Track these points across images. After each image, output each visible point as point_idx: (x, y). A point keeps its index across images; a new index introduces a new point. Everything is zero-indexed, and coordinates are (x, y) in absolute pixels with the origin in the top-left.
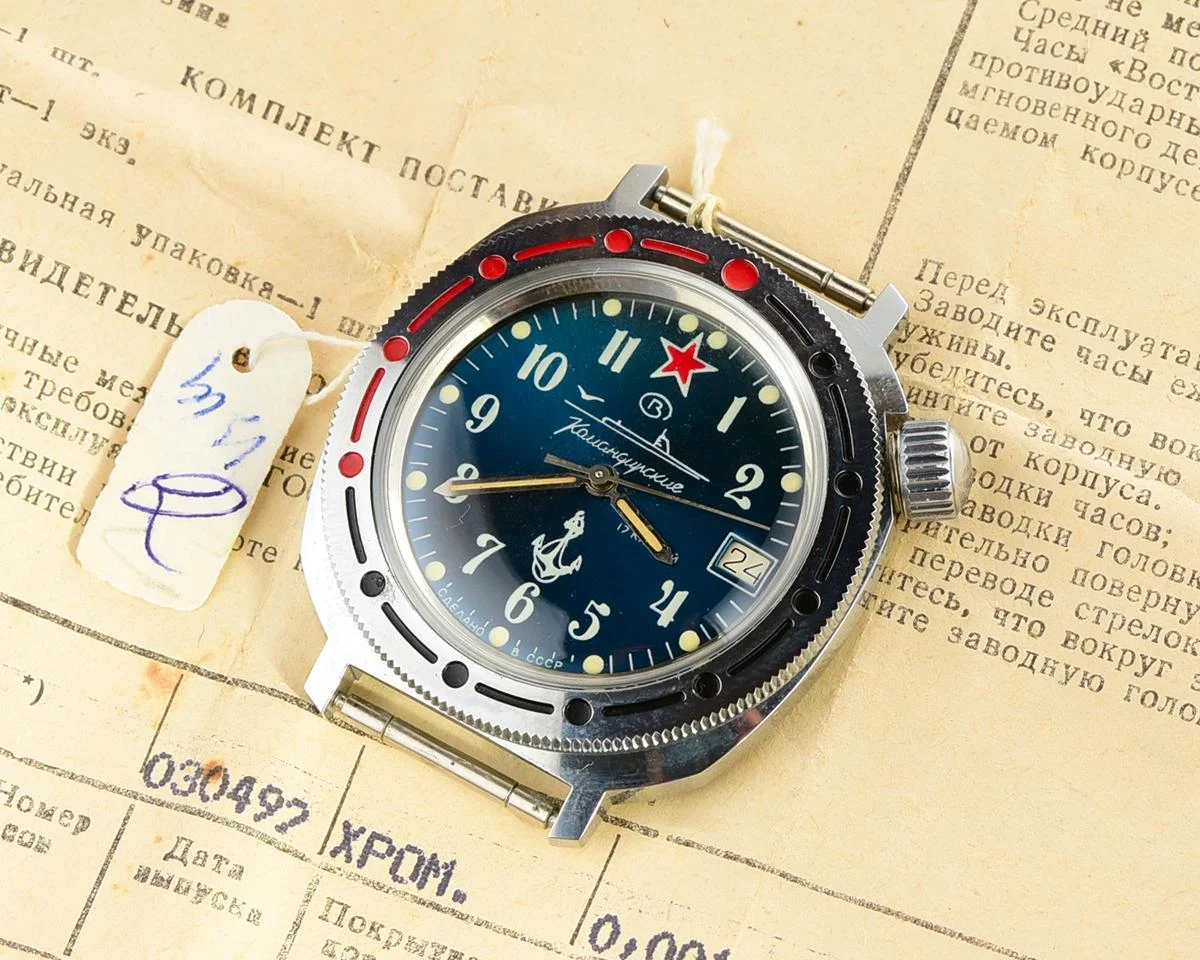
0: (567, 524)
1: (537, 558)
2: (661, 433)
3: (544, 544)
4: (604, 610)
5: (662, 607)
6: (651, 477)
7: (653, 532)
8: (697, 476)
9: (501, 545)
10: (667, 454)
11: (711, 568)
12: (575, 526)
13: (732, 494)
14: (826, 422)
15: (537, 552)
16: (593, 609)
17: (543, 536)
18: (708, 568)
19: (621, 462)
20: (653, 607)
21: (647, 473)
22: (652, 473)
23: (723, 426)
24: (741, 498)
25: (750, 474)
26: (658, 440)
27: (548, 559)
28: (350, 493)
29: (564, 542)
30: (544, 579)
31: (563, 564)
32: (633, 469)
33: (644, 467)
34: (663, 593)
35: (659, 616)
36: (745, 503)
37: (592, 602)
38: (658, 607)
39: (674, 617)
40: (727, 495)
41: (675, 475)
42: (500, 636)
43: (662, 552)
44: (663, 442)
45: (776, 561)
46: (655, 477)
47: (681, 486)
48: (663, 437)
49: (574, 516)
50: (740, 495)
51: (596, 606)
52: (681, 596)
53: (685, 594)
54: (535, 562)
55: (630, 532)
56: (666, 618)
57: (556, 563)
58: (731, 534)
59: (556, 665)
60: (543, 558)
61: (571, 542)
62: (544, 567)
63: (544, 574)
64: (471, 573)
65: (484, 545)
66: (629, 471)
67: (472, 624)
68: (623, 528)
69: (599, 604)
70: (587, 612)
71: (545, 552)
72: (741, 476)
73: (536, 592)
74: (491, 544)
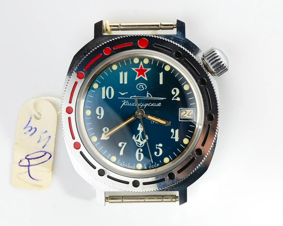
0: (138, 129)
1: (137, 142)
2: (147, 93)
3: (136, 137)
4: (161, 145)
5: (174, 136)
6: (151, 105)
7: (161, 120)
8: (162, 99)
9: (125, 143)
10: (152, 97)
11: (180, 120)
12: (140, 128)
13: (174, 98)
14: (188, 69)
15: (135, 140)
16: (158, 147)
17: (134, 135)
18: (179, 120)
19: (142, 106)
20: (172, 138)
21: (150, 105)
22: (151, 104)
23: (161, 82)
24: (177, 98)
25: (175, 91)
26: (147, 95)
27: (139, 140)
28: (81, 153)
29: (140, 134)
30: (141, 146)
31: (144, 139)
32: (146, 106)
33: (148, 104)
34: (172, 133)
35: (175, 139)
36: (178, 99)
37: (157, 145)
38: (173, 137)
39: (179, 137)
40: (173, 99)
41: (157, 102)
42: (139, 166)
43: (166, 124)
44: (149, 95)
45: (195, 109)
46: (152, 105)
47: (160, 104)
48: (148, 94)
49: (138, 126)
50: (176, 98)
51: (158, 145)
52: (177, 131)
53: (178, 130)
54: (136, 143)
55: (155, 122)
56: (177, 139)
57: (141, 140)
58: (180, 109)
59: (157, 166)
60: (138, 141)
61: (142, 133)
62: (139, 143)
63: (140, 145)
64: (122, 154)
65: (121, 146)
66: (145, 107)
67: (131, 167)
68: (153, 122)
69: (158, 144)
70: (157, 148)
71: (137, 139)
72: (173, 93)
73: (141, 150)
74: (123, 145)
